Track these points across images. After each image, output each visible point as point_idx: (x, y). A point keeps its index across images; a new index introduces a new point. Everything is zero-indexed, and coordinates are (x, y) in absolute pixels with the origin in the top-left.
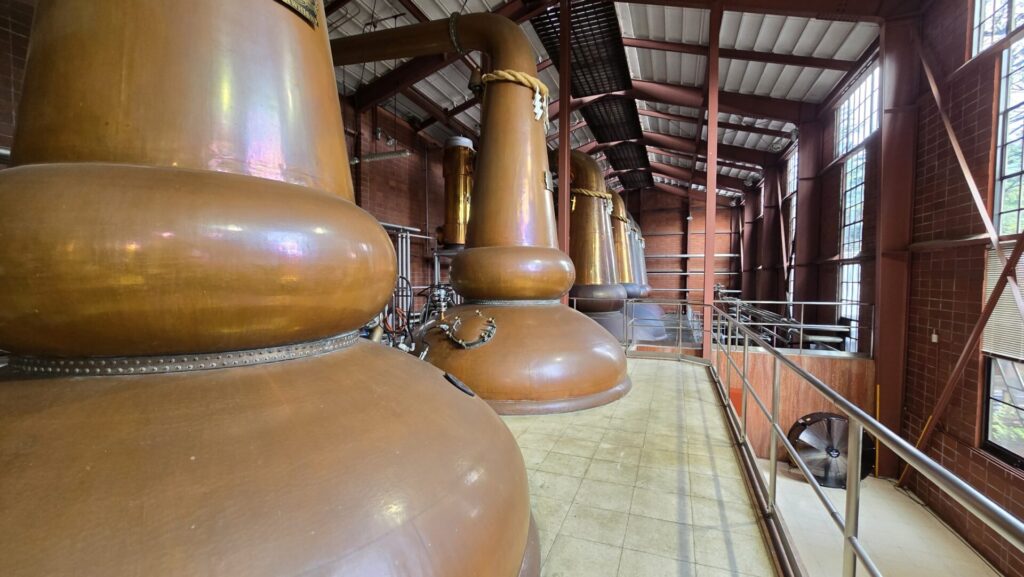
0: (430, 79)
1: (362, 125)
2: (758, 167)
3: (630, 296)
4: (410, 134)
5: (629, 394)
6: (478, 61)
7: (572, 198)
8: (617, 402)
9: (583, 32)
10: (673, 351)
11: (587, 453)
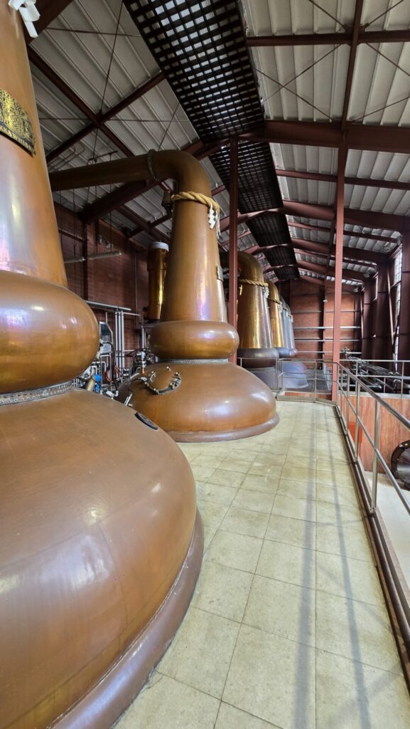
0: (138, 199)
1: (88, 233)
2: (374, 264)
3: (281, 356)
4: (123, 240)
5: (277, 426)
6: (171, 186)
7: (239, 286)
8: (268, 432)
9: (247, 165)
10: (311, 395)
11: (244, 470)
